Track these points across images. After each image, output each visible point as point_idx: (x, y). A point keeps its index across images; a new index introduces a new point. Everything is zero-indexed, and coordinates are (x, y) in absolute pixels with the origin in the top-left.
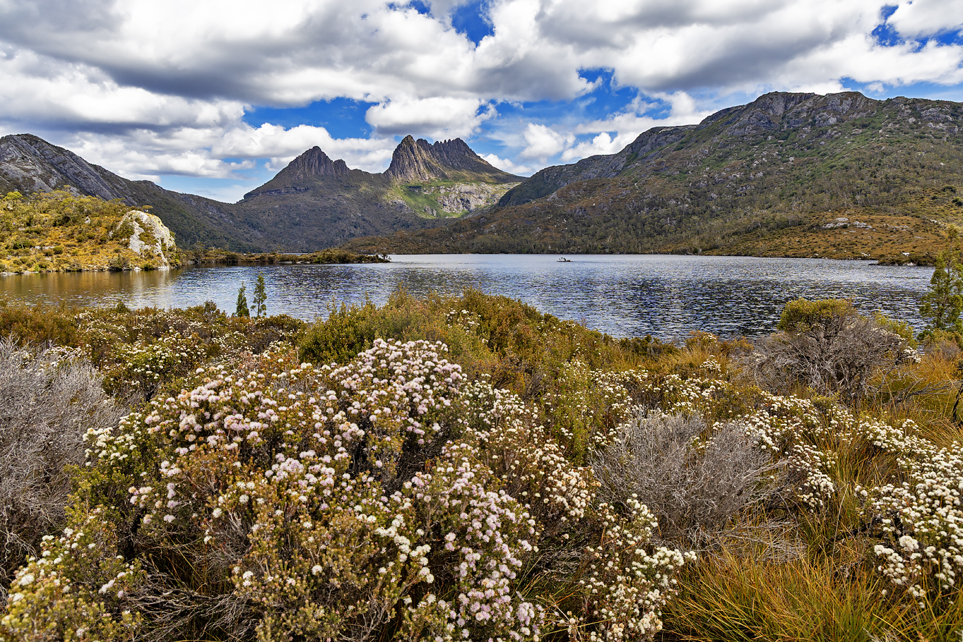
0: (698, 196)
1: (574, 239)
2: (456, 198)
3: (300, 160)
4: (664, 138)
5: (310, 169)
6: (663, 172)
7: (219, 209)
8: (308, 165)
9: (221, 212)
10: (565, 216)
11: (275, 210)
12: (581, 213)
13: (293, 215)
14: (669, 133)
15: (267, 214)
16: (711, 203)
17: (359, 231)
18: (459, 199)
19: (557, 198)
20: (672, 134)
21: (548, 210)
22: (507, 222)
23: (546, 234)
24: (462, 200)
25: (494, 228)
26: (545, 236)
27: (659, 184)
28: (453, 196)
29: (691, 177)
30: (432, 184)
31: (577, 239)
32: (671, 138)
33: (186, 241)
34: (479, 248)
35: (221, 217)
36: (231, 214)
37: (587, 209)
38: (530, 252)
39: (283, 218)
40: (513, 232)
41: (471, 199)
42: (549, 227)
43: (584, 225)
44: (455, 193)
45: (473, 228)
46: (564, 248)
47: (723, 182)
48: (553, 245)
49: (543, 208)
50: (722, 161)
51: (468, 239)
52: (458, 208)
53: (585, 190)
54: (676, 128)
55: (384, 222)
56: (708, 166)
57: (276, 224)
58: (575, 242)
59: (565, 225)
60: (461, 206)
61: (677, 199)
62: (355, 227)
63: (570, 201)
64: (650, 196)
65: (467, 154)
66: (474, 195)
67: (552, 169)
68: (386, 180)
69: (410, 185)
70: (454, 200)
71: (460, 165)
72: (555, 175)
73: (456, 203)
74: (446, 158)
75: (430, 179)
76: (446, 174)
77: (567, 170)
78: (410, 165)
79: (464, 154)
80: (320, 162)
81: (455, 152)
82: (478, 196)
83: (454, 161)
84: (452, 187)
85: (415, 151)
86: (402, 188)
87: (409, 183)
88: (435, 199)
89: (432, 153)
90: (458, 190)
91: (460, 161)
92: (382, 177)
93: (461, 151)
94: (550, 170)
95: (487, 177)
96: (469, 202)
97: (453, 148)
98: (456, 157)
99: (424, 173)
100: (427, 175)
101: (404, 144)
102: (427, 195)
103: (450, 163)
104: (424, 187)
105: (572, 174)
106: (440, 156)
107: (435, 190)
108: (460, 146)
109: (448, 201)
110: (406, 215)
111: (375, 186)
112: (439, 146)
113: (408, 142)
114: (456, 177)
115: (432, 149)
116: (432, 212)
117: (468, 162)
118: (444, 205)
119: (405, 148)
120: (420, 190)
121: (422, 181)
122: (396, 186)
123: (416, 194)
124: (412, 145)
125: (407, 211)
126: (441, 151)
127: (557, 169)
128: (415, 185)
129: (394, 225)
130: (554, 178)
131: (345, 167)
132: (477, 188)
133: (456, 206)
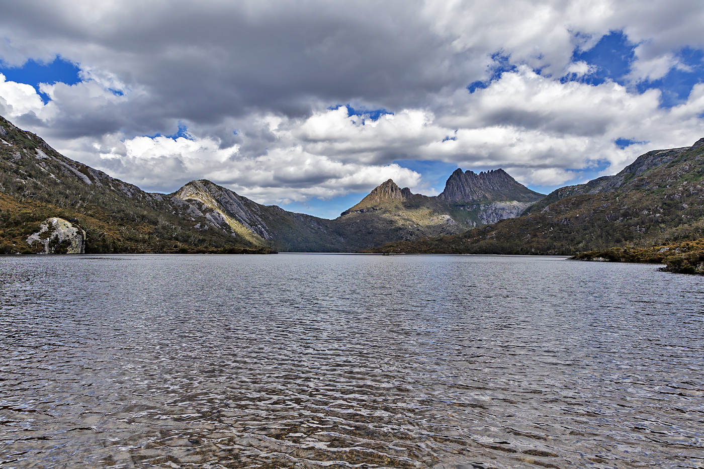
0: (670, 206)
1: (555, 243)
2: (492, 213)
3: (379, 189)
4: (659, 159)
5: (385, 195)
6: (643, 188)
7: (318, 223)
8: (384, 192)
9: (319, 225)
10: (552, 225)
11: (357, 223)
12: (565, 223)
13: (369, 226)
14: (665, 155)
15: (351, 226)
16: (680, 213)
18: (494, 214)
19: (548, 211)
20: (667, 156)
21: (539, 220)
23: (534, 239)
24: (496, 214)
26: (533, 241)
27: (635, 196)
28: (490, 212)
29: (669, 190)
30: (475, 203)
31: (557, 244)
32: (665, 159)
33: (288, 244)
34: (476, 250)
35: (319, 228)
36: (326, 226)
37: (571, 219)
38: (517, 253)
39: (361, 229)
41: (504, 213)
42: (538, 234)
43: (567, 232)
44: (492, 209)
47: (697, 194)
48: (537, 249)
50: (701, 176)
51: (472, 243)
53: (573, 204)
54: (672, 151)
56: (686, 180)
57: (356, 233)
58: (555, 246)
59: (551, 232)
61: (649, 210)
62: (411, 235)
63: (559, 213)
64: (626, 207)
65: (506, 180)
66: (507, 211)
67: (565, 189)
68: (439, 201)
69: (457, 204)
70: (490, 215)
71: (499, 189)
72: (568, 193)
73: (492, 217)
74: (488, 183)
75: (473, 199)
76: (487, 195)
77: (578, 189)
78: (458, 190)
79: (504, 181)
80: (392, 190)
81: (496, 179)
82: (510, 211)
83: (495, 185)
84: (490, 205)
85: (462, 180)
86: (451, 206)
87: (456, 202)
88: (476, 214)
89: (477, 180)
90: (494, 207)
91: (500, 186)
92: (437, 199)
93: (501, 178)
94: (563, 189)
95: (521, 197)
96: (502, 216)
97: (495, 176)
98: (496, 182)
99: (468, 195)
100: (471, 196)
101: (455, 175)
102: (470, 211)
103: (492, 187)
104: (468, 205)
105: (583, 192)
106: (484, 182)
107: (476, 207)
108: (500, 174)
109: (486, 215)
110: (451, 226)
111: (430, 205)
112: (483, 175)
113: (458, 173)
114: (494, 198)
115: (477, 177)
116: (473, 224)
117: (506, 185)
118: (482, 218)
119: (455, 178)
120: (465, 207)
121: (466, 201)
122: (446, 205)
123: (461, 211)
124: (460, 176)
125: (452, 223)
126: (485, 179)
127: (570, 189)
128: (461, 204)
129: (441, 233)
130: (566, 195)
131: (410, 193)
132: (510, 206)
133: (492, 219)
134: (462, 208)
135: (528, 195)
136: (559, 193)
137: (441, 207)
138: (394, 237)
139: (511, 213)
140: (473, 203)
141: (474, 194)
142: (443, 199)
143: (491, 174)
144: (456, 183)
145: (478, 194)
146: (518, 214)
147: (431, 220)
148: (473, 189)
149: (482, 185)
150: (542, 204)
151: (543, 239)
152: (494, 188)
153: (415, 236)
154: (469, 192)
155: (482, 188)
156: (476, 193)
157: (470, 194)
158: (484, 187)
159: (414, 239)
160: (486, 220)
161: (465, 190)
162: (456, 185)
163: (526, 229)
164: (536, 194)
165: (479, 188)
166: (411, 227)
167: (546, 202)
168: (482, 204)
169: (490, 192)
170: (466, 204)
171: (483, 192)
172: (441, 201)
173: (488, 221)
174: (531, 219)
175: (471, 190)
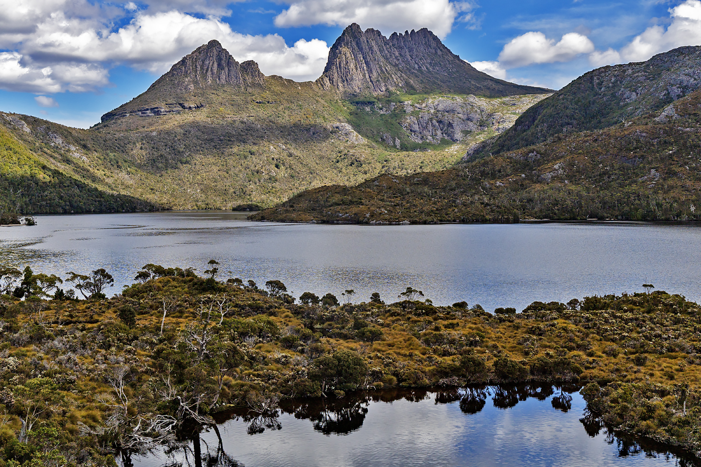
2: (431, 120)
3: (189, 62)
5: (204, 77)
8: (202, 68)
17: (282, 173)
18: (434, 121)
22: (583, 160)
23: (670, 182)
24: (440, 122)
25: (561, 171)
30: (392, 98)
33: (15, 191)
39: (163, 152)
40: (601, 179)
41: (456, 121)
42: (675, 168)
44: (428, 112)
45: (516, 171)
49: (654, 135)
52: (434, 136)
55: (321, 158)
60: (439, 133)
62: (277, 166)
65: (439, 52)
66: (460, 115)
67: (605, 72)
68: (321, 92)
69: (357, 99)
70: (427, 124)
71: (431, 69)
72: (613, 80)
73: (430, 128)
74: (409, 58)
75: (387, 89)
76: (412, 82)
77: (634, 73)
78: (357, 69)
79: (436, 53)
80: (219, 65)
81: (422, 49)
82: (466, 116)
83: (421, 63)
84: (423, 102)
85: (364, 47)
86: (345, 103)
87: (356, 96)
88: (397, 121)
89: (389, 50)
90: (433, 107)
91: (430, 63)
92: (314, 87)
93: (430, 47)
94: (602, 72)
95: (473, 87)
96: (452, 126)
97: (419, 44)
98: (423, 56)
99: (378, 81)
100: (384, 84)
101: (348, 38)
102: (384, 114)
103: (416, 66)
104: (379, 102)
105: (644, 78)
106: (400, 54)
107: (396, 106)
108: (428, 40)
109: (419, 124)
110: (356, 147)
111: (304, 102)
112: (397, 39)
113: (353, 33)
114: (427, 88)
115: (388, 44)
116: (394, 143)
117: (442, 63)
118: (411, 130)
119: (350, 44)
120: (373, 107)
121: (375, 94)
122: (335, 101)
123: (367, 113)
124: (359, 39)
125: (357, 140)
126: (401, 48)
127: (616, 70)
128: (365, 100)
129: (338, 162)
130: (611, 85)
131: (258, 72)
132: (464, 105)
133: (431, 132)
134: (368, 109)
136: (596, 80)
137: (326, 105)
138: (240, 171)
140: (389, 97)
141: (389, 79)
142: (327, 88)
143: (412, 39)
144: (353, 55)
145: (395, 79)
146: (483, 123)
147: (312, 134)
148: (386, 69)
149: (398, 60)
150: (562, 101)
151: (693, 181)
152: (421, 68)
153: (287, 168)
154: (379, 74)
155: (400, 66)
156: (391, 76)
157: (382, 78)
158: (403, 64)
159: (286, 175)
160: (419, 135)
161: (371, 70)
162: (352, 59)
163: (639, 158)
164: (499, 83)
165: (394, 66)
166: (274, 149)
167: (571, 97)
168: (408, 101)
169: (416, 76)
170: (376, 100)
171: (403, 74)
172: (324, 93)
173: (423, 137)
174: (644, 134)
175: (382, 70)
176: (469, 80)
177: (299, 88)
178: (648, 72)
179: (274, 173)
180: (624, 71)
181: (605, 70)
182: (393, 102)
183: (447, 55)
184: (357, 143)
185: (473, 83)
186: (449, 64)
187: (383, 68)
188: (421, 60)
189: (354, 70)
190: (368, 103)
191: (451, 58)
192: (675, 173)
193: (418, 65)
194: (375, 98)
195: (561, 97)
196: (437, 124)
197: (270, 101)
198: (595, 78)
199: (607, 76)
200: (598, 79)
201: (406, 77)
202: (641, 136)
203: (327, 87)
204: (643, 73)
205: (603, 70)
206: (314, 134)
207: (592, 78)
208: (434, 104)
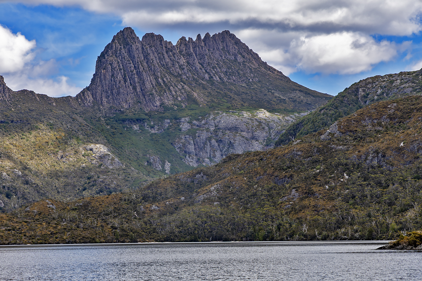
1: (353, 212)
2: (209, 139)
10: (347, 168)
12: (375, 162)
18: (213, 141)
19: (337, 134)
24: (220, 141)
26: (304, 207)
28: (204, 136)
30: (167, 114)
31: (359, 213)
37: (389, 153)
40: (248, 201)
41: (238, 140)
42: (315, 188)
43: (379, 184)
45: (178, 193)
46: (330, 230)
48: (314, 224)
51: (162, 214)
53: (391, 118)
58: (353, 218)
59: (344, 185)
63: (360, 139)
65: (240, 59)
66: (244, 134)
67: (373, 82)
68: (81, 109)
69: (123, 117)
70: (205, 144)
71: (225, 79)
72: (379, 91)
73: (208, 148)
74: (198, 66)
75: (162, 104)
76: (195, 95)
77: (401, 84)
78: (125, 81)
79: (236, 59)
81: (217, 56)
82: (250, 134)
83: (214, 72)
84: (203, 119)
85: (136, 56)
86: (108, 121)
87: (123, 113)
88: (170, 141)
89: (172, 58)
90: (213, 124)
91: (226, 72)
92: (73, 103)
93: (229, 53)
94: (369, 83)
95: (275, 99)
96: (233, 146)
97: (214, 49)
98: (217, 64)
99: (151, 94)
100: (158, 98)
101: (118, 44)
102: (155, 134)
103: (207, 76)
104: (150, 119)
105: (411, 89)
106: (188, 63)
107: (171, 124)
108: (227, 45)
109: (195, 144)
110: (109, 172)
111: (57, 120)
112: (186, 45)
113: (125, 39)
114: (213, 101)
115: (172, 51)
116: (163, 166)
117: (241, 72)
118: (185, 152)
119: (119, 52)
120: (143, 125)
121: (147, 110)
122: (97, 119)
123: (135, 133)
124: (131, 46)
125: (112, 164)
126: (190, 55)
127: (384, 81)
128: (133, 117)
129: (84, 189)
130: (376, 97)
131: (3, 87)
132: (250, 121)
133: (209, 154)
134: (136, 127)
135: (292, 95)
136: (361, 93)
137: (85, 123)
139: (253, 138)
140: (164, 113)
141: (165, 92)
142: (89, 104)
143: (205, 44)
144: (121, 65)
145: (174, 93)
146: (269, 142)
147: (60, 158)
148: (164, 81)
149: (183, 69)
150: (322, 117)
151: (326, 201)
152: (212, 77)
153: (18, 199)
154: (153, 87)
155: (184, 77)
156: (169, 89)
157: (156, 91)
158: (189, 74)
159: (17, 205)
160: (195, 157)
161: (144, 82)
162: (120, 69)
163: (288, 178)
164: (309, 94)
165: (176, 77)
166: (7, 176)
167: (333, 112)
168: (185, 117)
169: (204, 88)
170: (147, 117)
171: (185, 86)
172: (85, 110)
173: (199, 159)
174: (299, 153)
175: (158, 82)
176: (273, 91)
177: (54, 104)
178: (417, 83)
179: (3, 204)
180: (392, 82)
181: (373, 81)
182: (168, 119)
183: (250, 61)
184: (111, 167)
185: (276, 94)
186: (251, 72)
187: (160, 79)
188: (213, 68)
189: (122, 82)
190: (137, 120)
191: (255, 65)
192: (313, 193)
193: (210, 74)
194: (146, 114)
195: (322, 112)
196: (216, 144)
197: (15, 119)
198: (360, 90)
199: (374, 88)
200: (364, 91)
201: (189, 89)
202: (297, 155)
203: (89, 102)
204: (410, 84)
205: (370, 80)
206: (62, 157)
207: (357, 90)
208: (216, 121)
